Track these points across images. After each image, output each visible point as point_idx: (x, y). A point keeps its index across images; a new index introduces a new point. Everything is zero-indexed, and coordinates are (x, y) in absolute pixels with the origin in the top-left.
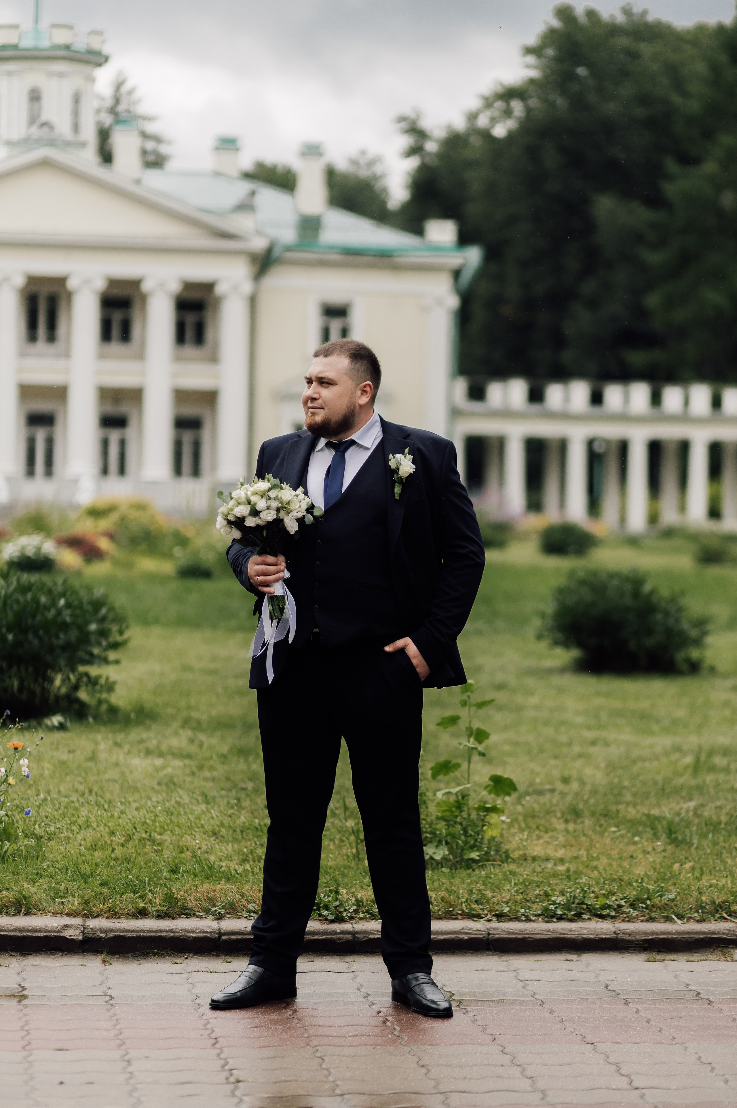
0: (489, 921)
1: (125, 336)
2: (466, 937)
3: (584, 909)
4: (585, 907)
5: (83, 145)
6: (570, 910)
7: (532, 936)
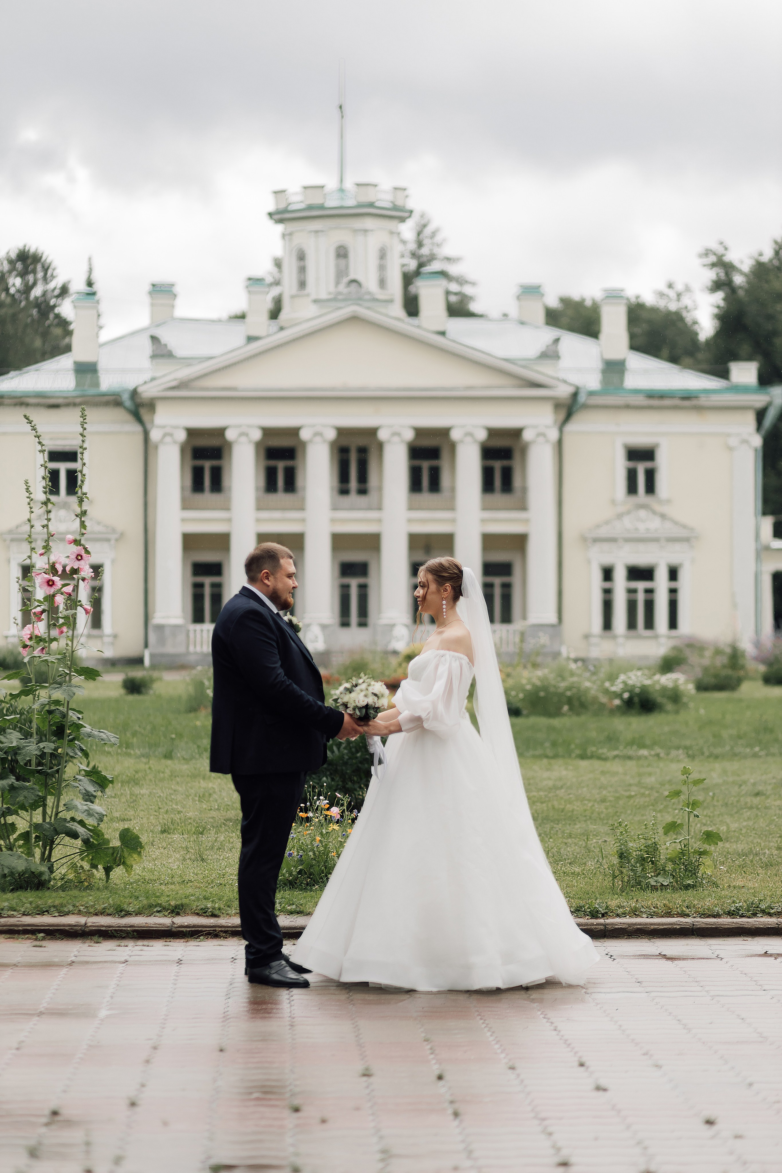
0: (694, 917)
1: (435, 486)
2: (678, 927)
3: (758, 911)
4: (759, 909)
5: (391, 301)
6: (748, 911)
7: (722, 926)
